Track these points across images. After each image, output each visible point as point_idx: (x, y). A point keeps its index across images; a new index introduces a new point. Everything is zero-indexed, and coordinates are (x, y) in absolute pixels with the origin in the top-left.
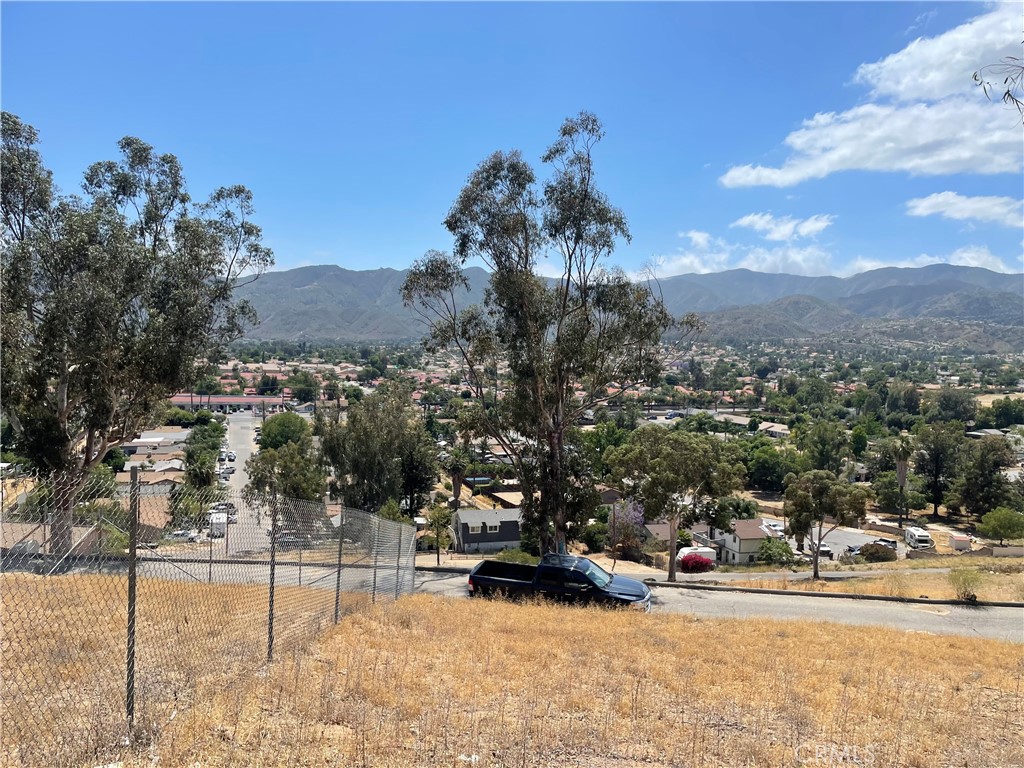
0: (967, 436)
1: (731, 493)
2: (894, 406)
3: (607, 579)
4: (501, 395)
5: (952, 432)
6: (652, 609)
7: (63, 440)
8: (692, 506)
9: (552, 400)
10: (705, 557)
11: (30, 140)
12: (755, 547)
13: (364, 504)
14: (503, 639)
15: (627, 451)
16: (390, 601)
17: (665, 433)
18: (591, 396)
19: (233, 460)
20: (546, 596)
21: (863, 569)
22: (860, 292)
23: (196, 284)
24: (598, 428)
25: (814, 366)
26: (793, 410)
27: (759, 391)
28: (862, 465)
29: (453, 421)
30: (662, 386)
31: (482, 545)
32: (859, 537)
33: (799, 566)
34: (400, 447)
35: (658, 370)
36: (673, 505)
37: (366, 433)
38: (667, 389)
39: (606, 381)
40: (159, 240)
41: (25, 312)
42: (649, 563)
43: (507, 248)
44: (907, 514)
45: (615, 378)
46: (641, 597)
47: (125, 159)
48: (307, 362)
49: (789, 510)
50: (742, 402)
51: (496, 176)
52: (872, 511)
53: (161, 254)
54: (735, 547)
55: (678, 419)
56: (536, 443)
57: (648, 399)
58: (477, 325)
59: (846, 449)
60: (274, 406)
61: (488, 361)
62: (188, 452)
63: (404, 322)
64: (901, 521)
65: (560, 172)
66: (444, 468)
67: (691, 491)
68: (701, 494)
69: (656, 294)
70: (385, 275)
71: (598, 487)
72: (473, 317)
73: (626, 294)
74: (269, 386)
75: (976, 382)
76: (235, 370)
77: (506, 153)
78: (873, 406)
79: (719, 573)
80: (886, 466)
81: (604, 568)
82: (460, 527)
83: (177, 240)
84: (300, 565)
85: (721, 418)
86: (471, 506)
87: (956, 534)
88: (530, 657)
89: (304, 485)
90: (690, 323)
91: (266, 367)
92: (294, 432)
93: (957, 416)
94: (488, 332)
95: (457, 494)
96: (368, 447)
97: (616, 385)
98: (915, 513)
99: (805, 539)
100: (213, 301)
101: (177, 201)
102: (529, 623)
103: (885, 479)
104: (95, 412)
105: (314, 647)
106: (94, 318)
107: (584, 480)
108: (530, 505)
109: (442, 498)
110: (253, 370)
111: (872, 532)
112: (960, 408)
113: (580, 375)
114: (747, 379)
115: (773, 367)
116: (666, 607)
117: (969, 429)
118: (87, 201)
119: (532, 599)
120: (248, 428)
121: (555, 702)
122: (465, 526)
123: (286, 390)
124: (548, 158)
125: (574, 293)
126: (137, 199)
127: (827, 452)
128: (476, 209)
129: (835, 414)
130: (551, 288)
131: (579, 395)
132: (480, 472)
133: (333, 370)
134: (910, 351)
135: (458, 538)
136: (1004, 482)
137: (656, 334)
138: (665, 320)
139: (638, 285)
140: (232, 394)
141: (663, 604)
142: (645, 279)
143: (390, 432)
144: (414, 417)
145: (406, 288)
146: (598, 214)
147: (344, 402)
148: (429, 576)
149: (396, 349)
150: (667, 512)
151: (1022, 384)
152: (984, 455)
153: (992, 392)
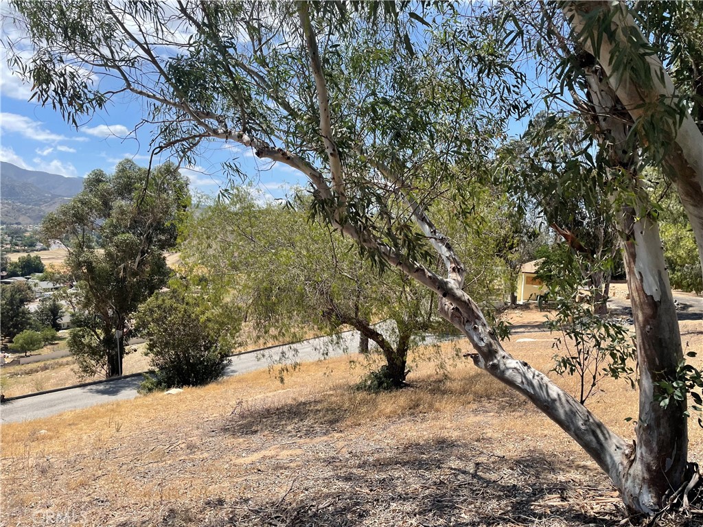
75: (7, 244)
117: (2, 277)
136: (26, 313)
151: (39, 246)
152: (12, 296)
153: (18, 251)
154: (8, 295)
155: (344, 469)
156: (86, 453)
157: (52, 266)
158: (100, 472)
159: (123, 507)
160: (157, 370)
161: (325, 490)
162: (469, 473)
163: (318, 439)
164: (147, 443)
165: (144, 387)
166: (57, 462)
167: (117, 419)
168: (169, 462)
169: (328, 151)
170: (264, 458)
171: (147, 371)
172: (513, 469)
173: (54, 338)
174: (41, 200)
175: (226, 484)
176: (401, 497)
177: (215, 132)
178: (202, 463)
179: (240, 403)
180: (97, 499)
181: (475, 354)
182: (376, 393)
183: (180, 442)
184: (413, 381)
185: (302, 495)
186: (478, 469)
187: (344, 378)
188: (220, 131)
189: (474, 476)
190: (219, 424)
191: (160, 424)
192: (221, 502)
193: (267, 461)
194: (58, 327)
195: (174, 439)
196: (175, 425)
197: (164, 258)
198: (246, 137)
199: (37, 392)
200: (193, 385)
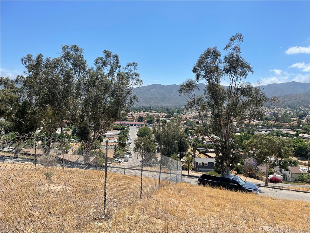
1: (289, 157)
3: (244, 183)
4: (209, 123)
6: (260, 194)
7: (88, 133)
8: (274, 161)
9: (226, 125)
10: (278, 178)
11: (81, 52)
12: (297, 176)
13: (166, 154)
14: (209, 199)
15: (252, 142)
16: (174, 184)
17: (265, 136)
18: (239, 124)
19: (131, 140)
20: (223, 187)
23: (122, 90)
24: (241, 134)
27: (299, 123)
29: (194, 130)
30: (263, 121)
31: (202, 169)
34: (177, 138)
35: (262, 116)
36: (267, 160)
37: (167, 134)
38: (265, 122)
39: (244, 119)
40: (113, 78)
41: (79, 98)
42: (258, 179)
43: (211, 77)
45: (247, 118)
46: (256, 190)
47: (105, 56)
48: (151, 112)
50: (293, 127)
51: (208, 55)
53: (113, 82)
54: (290, 175)
55: (269, 132)
56: (220, 138)
57: (259, 125)
58: (201, 101)
60: (142, 125)
61: (205, 112)
62: (119, 137)
63: (179, 100)
65: (229, 53)
66: (190, 145)
67: (274, 156)
68: (277, 157)
69: (262, 90)
70: (174, 86)
71: (241, 153)
72: (200, 99)
73: (251, 91)
74: (141, 119)
76: (132, 114)
77: (212, 48)
79: (284, 184)
81: (242, 179)
82: (195, 163)
83: (118, 78)
84: (149, 171)
85: (285, 132)
86: (199, 157)
88: (218, 206)
89: (150, 148)
90: (274, 100)
91: (140, 114)
92: (147, 132)
94: (205, 103)
95: (194, 153)
96: (168, 137)
97: (248, 120)
100: (126, 95)
101: (118, 67)
102: (218, 195)
104: (96, 126)
105: (153, 196)
106: (97, 100)
107: (236, 151)
108: (218, 158)
109: (190, 154)
110: (137, 115)
113: (235, 117)
114: (295, 119)
115: (305, 115)
116: (264, 194)
118: (95, 68)
119: (219, 187)
120: (135, 131)
121: (226, 221)
122: (197, 163)
123: (145, 120)
124: (226, 48)
125: (233, 91)
126: (107, 67)
128: (202, 65)
130: (226, 89)
131: (235, 123)
132: (202, 147)
133: (158, 115)
135: (195, 167)
137: (262, 103)
138: (265, 99)
139: (256, 88)
140: (131, 121)
141: (263, 193)
142: (258, 86)
143: (174, 133)
144: (182, 129)
145: (180, 90)
146: (242, 65)
147: (161, 124)
148: (186, 177)
149: (176, 109)
150: (265, 162)
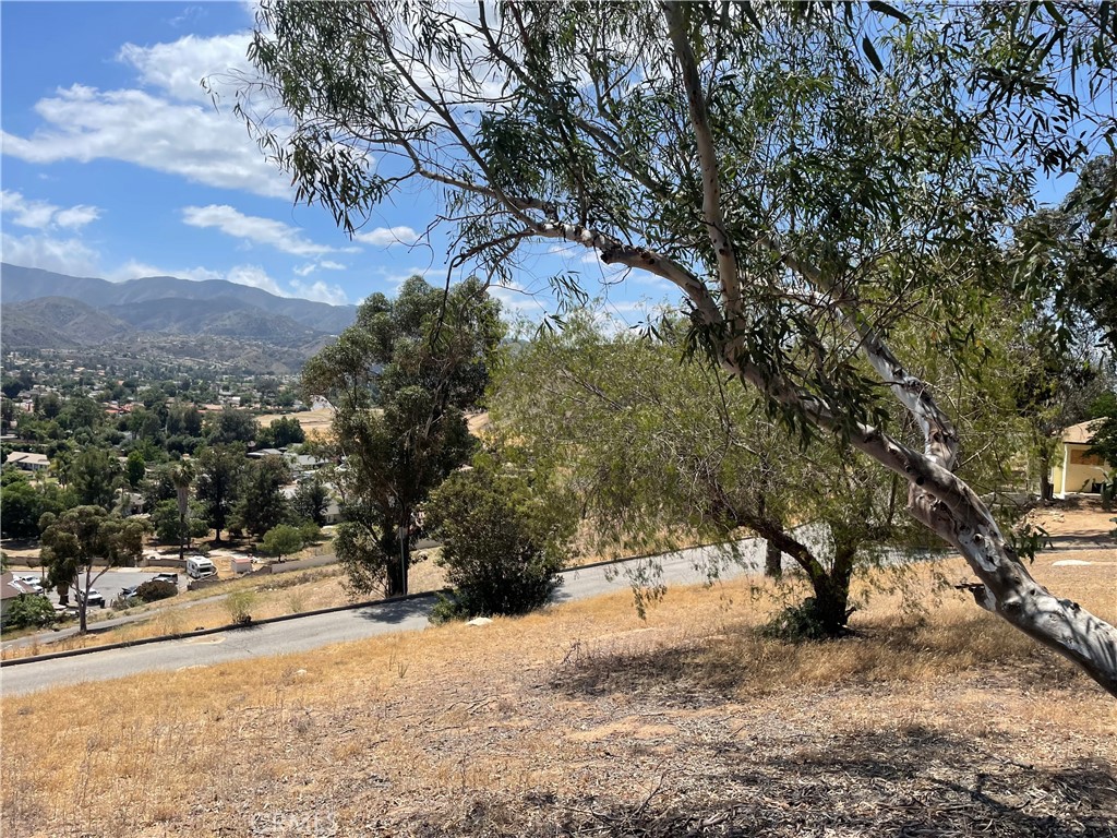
0: (248, 456)
2: (174, 429)
5: (234, 453)
21: (140, 611)
22: (134, 301)
25: (81, 383)
26: (53, 435)
27: (8, 414)
28: (139, 495)
32: (134, 576)
33: (62, 622)
44: (188, 544)
49: (46, 557)
52: (151, 545)
59: (121, 478)
64: (182, 552)
75: (256, 403)
78: (151, 429)
80: (166, 493)
87: (238, 557)
93: (238, 438)
98: (197, 541)
99: (70, 589)
103: (165, 509)
111: (151, 569)
112: (242, 429)
115: (27, 383)
117: (250, 449)
127: (97, 483)
129: (107, 440)
134: (191, 369)
136: (281, 499)
151: (298, 404)
152: (262, 475)
153: (270, 413)
154: (257, 474)
155: (744, 765)
156: (359, 706)
157: (315, 432)
158: (378, 736)
159: (410, 792)
160: (455, 588)
161: (713, 796)
162: (966, 791)
163: (701, 712)
164: (442, 699)
165: (438, 613)
166: (320, 718)
167: (401, 658)
168: (474, 729)
169: (716, 247)
170: (615, 734)
171: (441, 588)
172: (1048, 790)
173: (317, 537)
174: (300, 340)
175: (558, 771)
176: (843, 821)
177: (541, 229)
178: (521, 735)
179: (576, 646)
180: (373, 777)
181: (978, 585)
182: (797, 643)
183: (489, 699)
184: (860, 627)
185: (676, 800)
186: (983, 784)
187: (742, 615)
188: (549, 226)
189: (976, 795)
190: (547, 675)
191: (460, 670)
192: (550, 798)
193: (620, 739)
194: (322, 522)
195: (480, 694)
196: (482, 673)
197: (466, 421)
198: (586, 233)
199: (294, 613)
200: (507, 614)
